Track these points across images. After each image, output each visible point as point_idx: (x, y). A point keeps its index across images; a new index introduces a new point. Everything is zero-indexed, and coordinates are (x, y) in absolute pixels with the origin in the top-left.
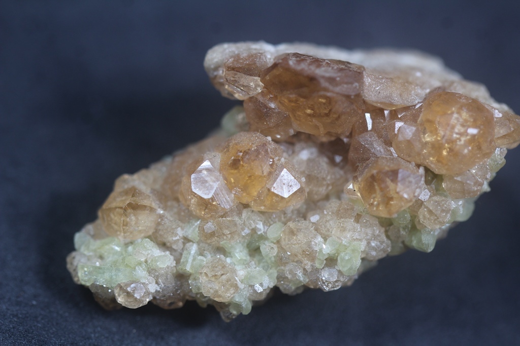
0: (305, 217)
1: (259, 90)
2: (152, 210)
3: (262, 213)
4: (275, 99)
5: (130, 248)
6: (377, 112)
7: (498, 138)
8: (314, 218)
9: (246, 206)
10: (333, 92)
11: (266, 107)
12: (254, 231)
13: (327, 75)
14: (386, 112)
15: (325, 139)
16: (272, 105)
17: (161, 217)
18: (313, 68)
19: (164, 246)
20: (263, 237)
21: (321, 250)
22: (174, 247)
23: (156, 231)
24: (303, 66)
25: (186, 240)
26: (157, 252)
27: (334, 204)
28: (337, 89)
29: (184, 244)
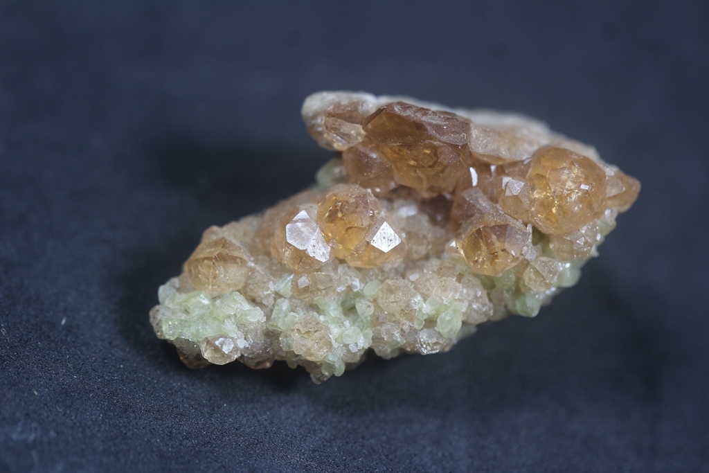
0: (403, 276)
1: (360, 139)
2: (243, 262)
3: (359, 269)
4: (377, 148)
5: (218, 302)
6: (483, 167)
7: (610, 198)
8: (413, 277)
9: (342, 261)
10: (439, 141)
11: (367, 156)
12: (350, 288)
13: (434, 122)
14: (493, 168)
15: (426, 195)
16: (374, 156)
17: (252, 270)
18: (419, 115)
19: (253, 301)
20: (359, 295)
21: (420, 310)
22: (264, 302)
23: (246, 285)
24: (408, 113)
25: (278, 295)
26: (247, 306)
27: (435, 263)
28: (444, 138)
29: (275, 299)
